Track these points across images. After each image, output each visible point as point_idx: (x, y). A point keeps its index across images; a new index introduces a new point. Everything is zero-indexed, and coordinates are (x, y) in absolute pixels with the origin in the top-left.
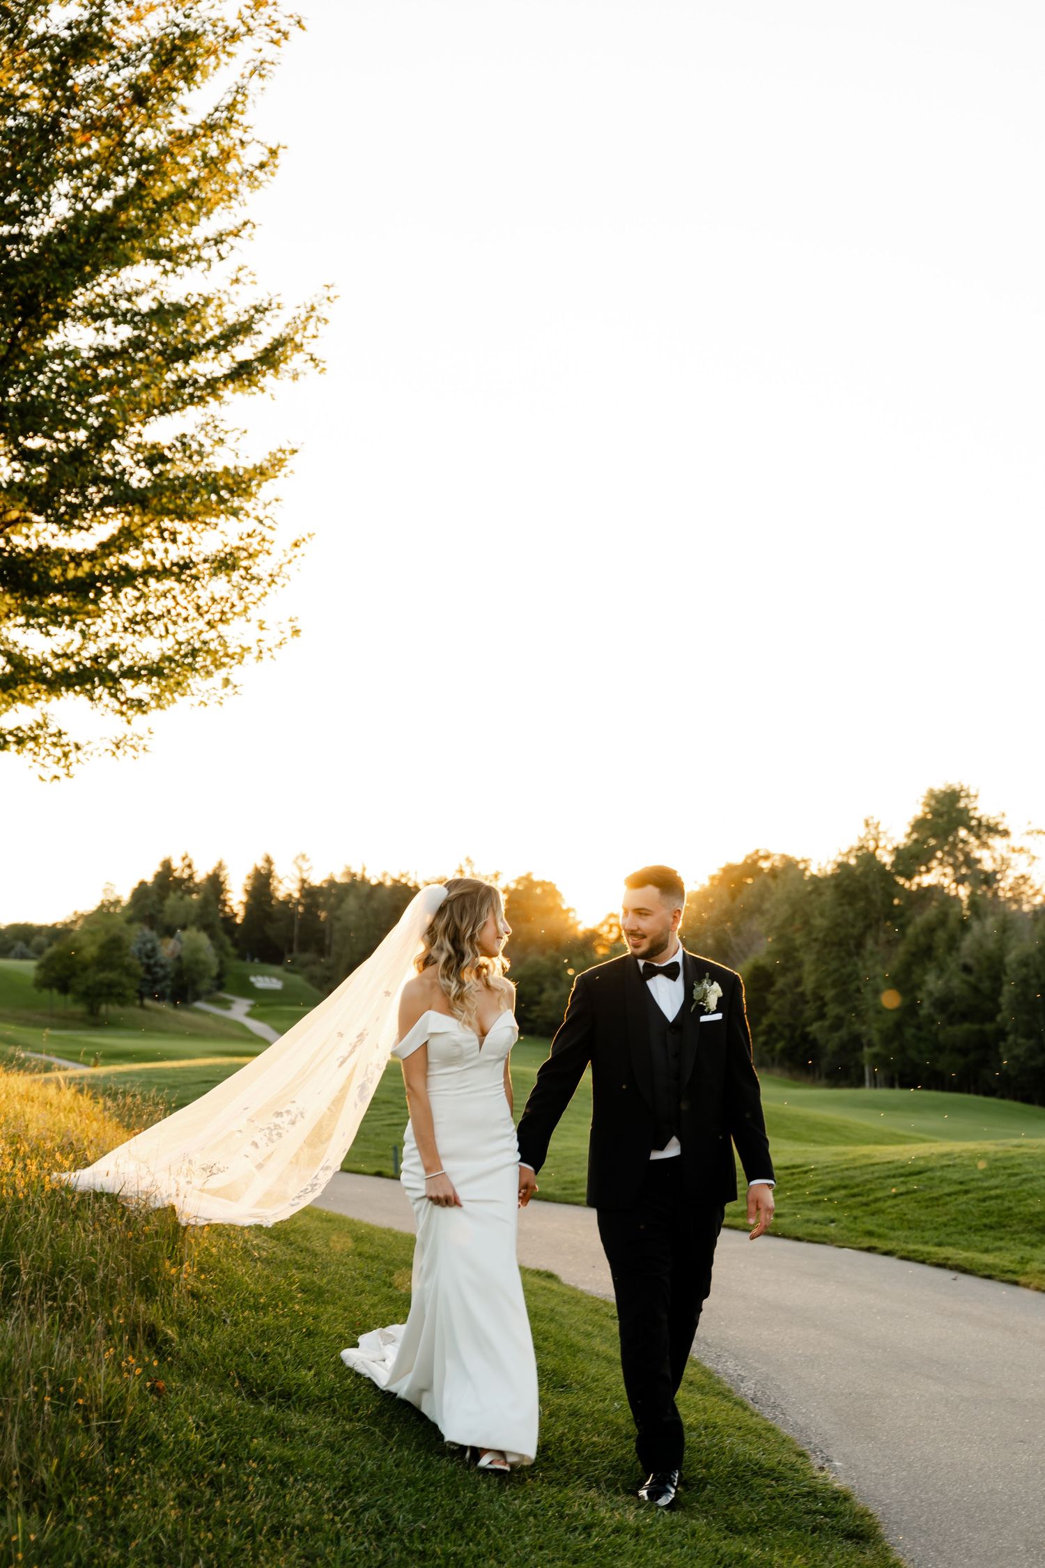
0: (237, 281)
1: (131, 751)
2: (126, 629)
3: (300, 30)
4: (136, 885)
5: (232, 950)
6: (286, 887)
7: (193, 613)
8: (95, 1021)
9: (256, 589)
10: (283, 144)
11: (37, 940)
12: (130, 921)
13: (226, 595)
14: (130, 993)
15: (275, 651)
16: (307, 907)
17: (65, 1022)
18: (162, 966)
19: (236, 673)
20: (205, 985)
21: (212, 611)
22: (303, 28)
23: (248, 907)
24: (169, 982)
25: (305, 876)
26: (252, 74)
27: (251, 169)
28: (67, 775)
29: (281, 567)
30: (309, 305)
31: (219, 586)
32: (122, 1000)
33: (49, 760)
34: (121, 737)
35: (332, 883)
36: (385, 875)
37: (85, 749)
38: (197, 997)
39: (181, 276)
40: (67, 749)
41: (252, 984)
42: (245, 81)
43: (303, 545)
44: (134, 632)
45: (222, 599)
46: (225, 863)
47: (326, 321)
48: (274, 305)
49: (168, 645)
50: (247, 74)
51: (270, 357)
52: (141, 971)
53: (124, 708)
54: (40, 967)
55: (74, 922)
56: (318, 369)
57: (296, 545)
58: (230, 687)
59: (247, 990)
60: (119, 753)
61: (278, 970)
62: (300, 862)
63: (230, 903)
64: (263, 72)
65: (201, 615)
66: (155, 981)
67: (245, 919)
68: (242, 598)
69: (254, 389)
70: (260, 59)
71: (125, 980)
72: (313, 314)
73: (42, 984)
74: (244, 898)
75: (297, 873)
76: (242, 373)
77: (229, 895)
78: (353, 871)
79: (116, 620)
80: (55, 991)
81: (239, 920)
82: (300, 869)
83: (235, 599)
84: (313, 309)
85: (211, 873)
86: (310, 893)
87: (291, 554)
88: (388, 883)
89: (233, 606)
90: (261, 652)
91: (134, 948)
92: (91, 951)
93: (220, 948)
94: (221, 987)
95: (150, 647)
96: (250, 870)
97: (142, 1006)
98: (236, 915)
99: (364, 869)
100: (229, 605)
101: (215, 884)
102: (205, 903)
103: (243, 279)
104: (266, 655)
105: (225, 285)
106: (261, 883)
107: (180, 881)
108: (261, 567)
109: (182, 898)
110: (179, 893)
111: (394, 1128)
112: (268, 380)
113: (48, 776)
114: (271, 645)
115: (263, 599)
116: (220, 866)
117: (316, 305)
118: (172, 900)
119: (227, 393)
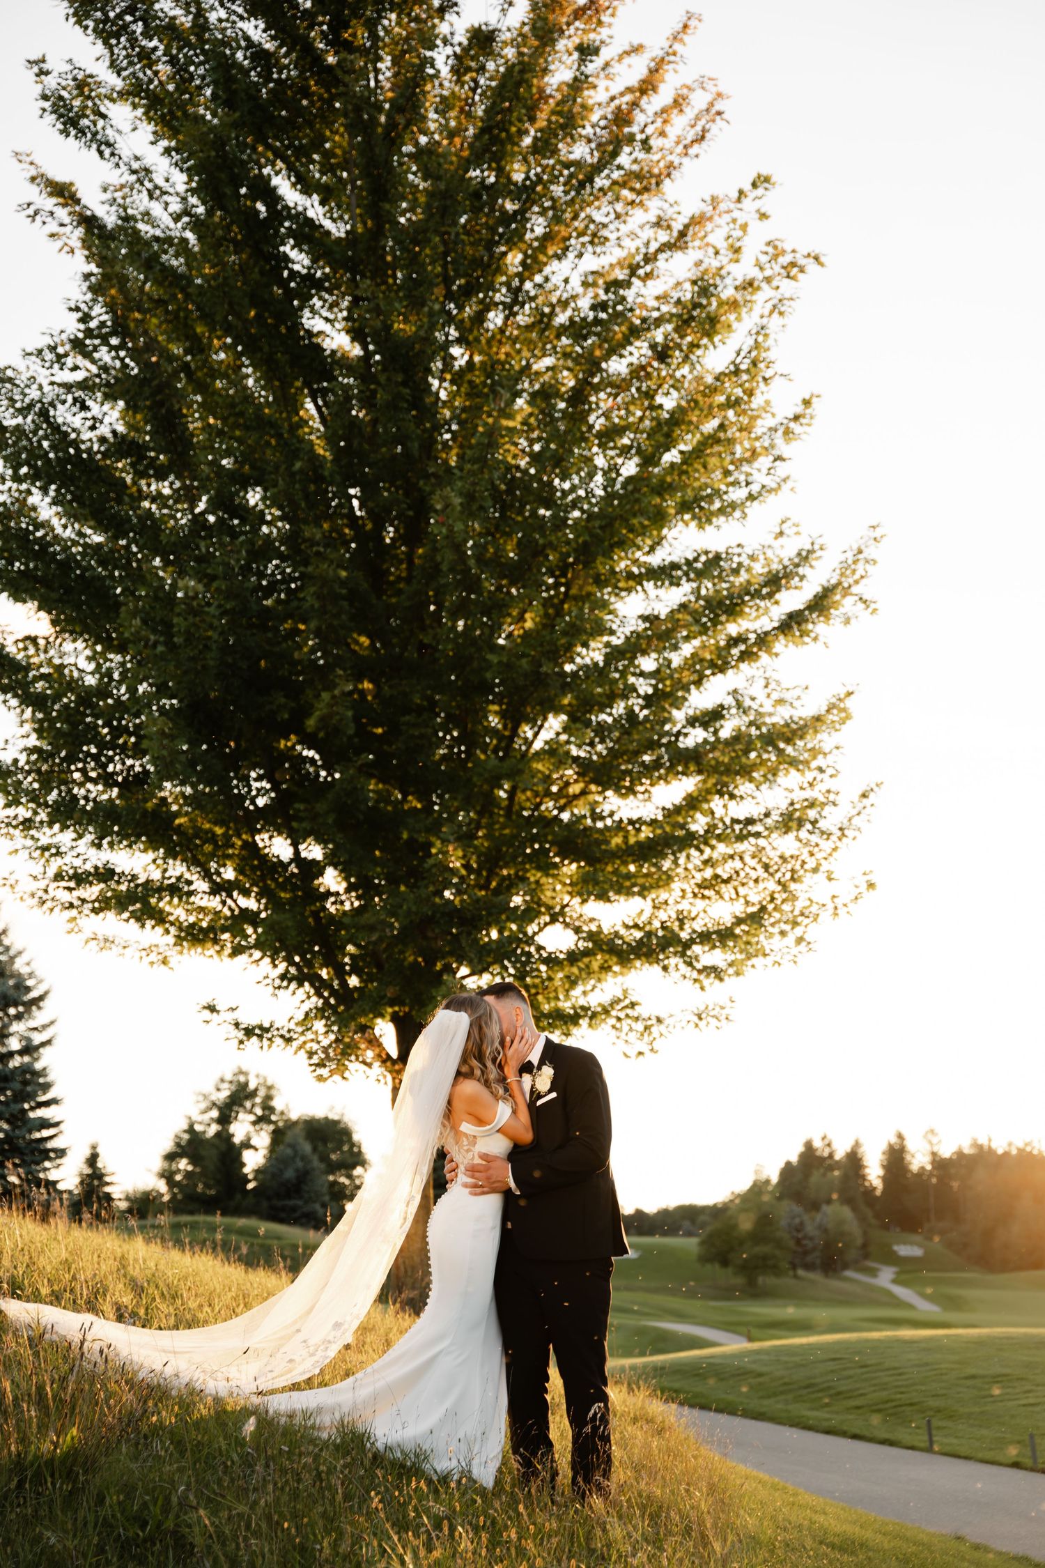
0: (781, 533)
1: (713, 1021)
2: (695, 895)
3: (819, 267)
4: (782, 1165)
5: (873, 1221)
6: (919, 1160)
7: (761, 872)
8: (754, 1292)
9: (826, 845)
10: (816, 393)
11: (702, 1218)
12: (779, 1199)
13: (796, 853)
14: (785, 1265)
15: (851, 906)
16: (940, 1179)
17: (726, 1293)
18: (811, 1239)
19: (812, 931)
20: (852, 1254)
21: (783, 870)
22: (822, 264)
23: (885, 1179)
24: (817, 1253)
25: (935, 1149)
26: (771, 312)
27: (785, 421)
28: (652, 1050)
29: (850, 820)
30: (855, 547)
31: (786, 844)
32: (776, 1270)
33: (632, 1037)
34: (702, 1008)
35: (960, 1154)
36: (1010, 1144)
37: (666, 1022)
38: (846, 1266)
39: (718, 527)
40: (649, 1023)
41: (895, 1253)
42: (765, 321)
43: (872, 795)
44: (704, 897)
45: (792, 857)
46: (861, 1141)
47: (875, 562)
48: (816, 547)
49: (739, 909)
50: (766, 313)
51: (821, 604)
52: (792, 1244)
53: (702, 977)
54: (702, 1243)
55: (731, 1201)
56: (870, 610)
57: (864, 796)
58: (804, 944)
59: (891, 1258)
60: (702, 1024)
61: (918, 1238)
62: (930, 1136)
63: (869, 1178)
64: (782, 309)
65: (772, 875)
66: (806, 1253)
67: (884, 1192)
68: (812, 854)
69: (806, 639)
70: (779, 297)
71: (777, 1252)
72: (860, 556)
73: (705, 1259)
74: (881, 1172)
75: (928, 1148)
76: (793, 623)
77: (867, 1171)
78: (980, 1142)
79: (685, 886)
80: (717, 1266)
81: (878, 1193)
82: (930, 1143)
83: (805, 856)
84: (860, 552)
85: (849, 1150)
86: (940, 1164)
87: (860, 806)
88: (1014, 1152)
89: (804, 862)
90: (836, 908)
91: (783, 1223)
92: (746, 1224)
93: (862, 1219)
94: (866, 1256)
95: (721, 911)
96: (884, 1146)
97: (796, 1276)
98: (875, 1188)
99: (990, 1140)
100: (799, 862)
101: (854, 1160)
102: (845, 1178)
103: (787, 531)
104: (842, 911)
105: (769, 539)
106: (896, 1158)
107: (822, 1159)
108: (831, 819)
109: (824, 1175)
110: (822, 1171)
111: (1030, 1409)
112: (819, 628)
113: (633, 1053)
114: (847, 901)
115: (834, 854)
116: (857, 1144)
117: (863, 548)
118: (815, 1177)
119: (780, 645)
